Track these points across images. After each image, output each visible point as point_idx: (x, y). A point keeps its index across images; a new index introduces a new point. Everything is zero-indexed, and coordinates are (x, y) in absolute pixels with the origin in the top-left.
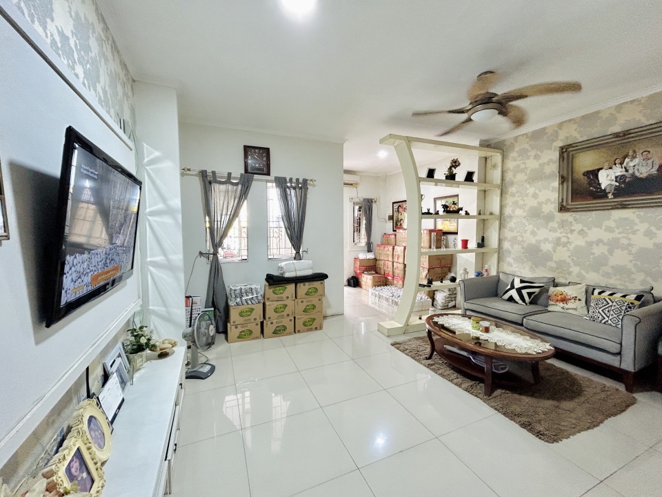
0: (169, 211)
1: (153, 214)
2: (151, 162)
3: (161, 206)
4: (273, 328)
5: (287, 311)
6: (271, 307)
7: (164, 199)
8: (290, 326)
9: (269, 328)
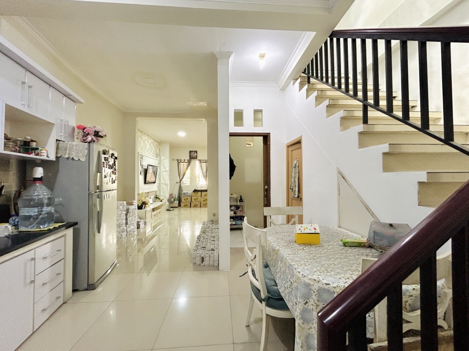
0: (166, 171)
1: (163, 172)
2: (163, 160)
3: (164, 170)
4: (194, 205)
5: (198, 200)
6: (193, 198)
7: (165, 168)
8: (199, 205)
9: (192, 205)
